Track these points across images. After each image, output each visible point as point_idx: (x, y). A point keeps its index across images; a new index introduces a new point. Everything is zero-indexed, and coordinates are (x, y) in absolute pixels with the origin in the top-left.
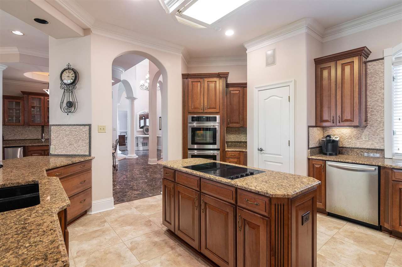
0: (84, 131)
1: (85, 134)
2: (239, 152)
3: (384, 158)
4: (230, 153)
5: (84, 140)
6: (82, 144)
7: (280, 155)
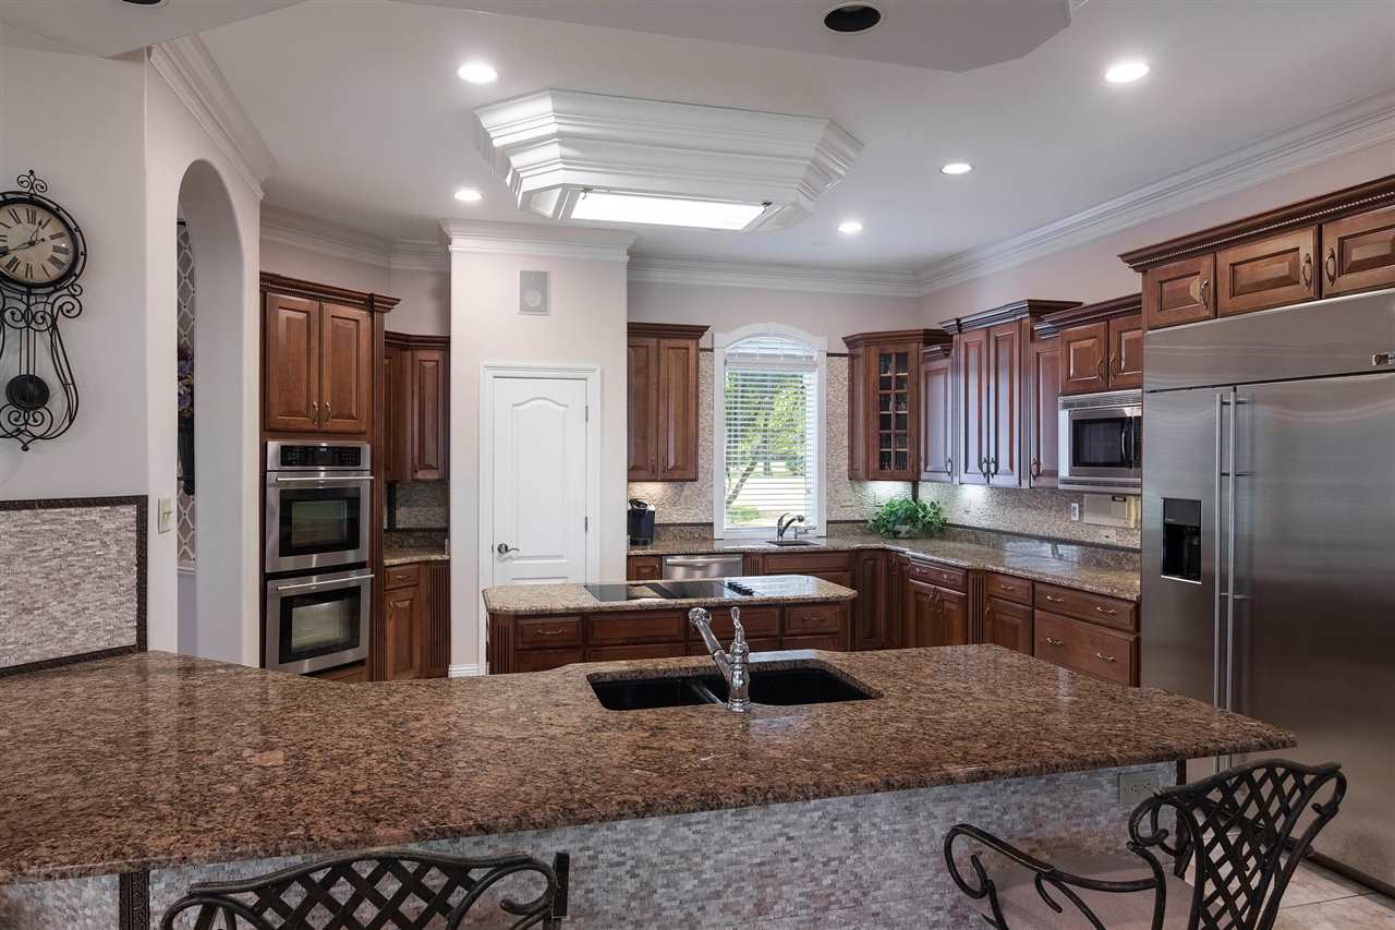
0: (107, 533)
1: (115, 549)
2: (417, 566)
3: (713, 539)
4: (395, 574)
5: (111, 577)
6: (98, 596)
7: (560, 557)
